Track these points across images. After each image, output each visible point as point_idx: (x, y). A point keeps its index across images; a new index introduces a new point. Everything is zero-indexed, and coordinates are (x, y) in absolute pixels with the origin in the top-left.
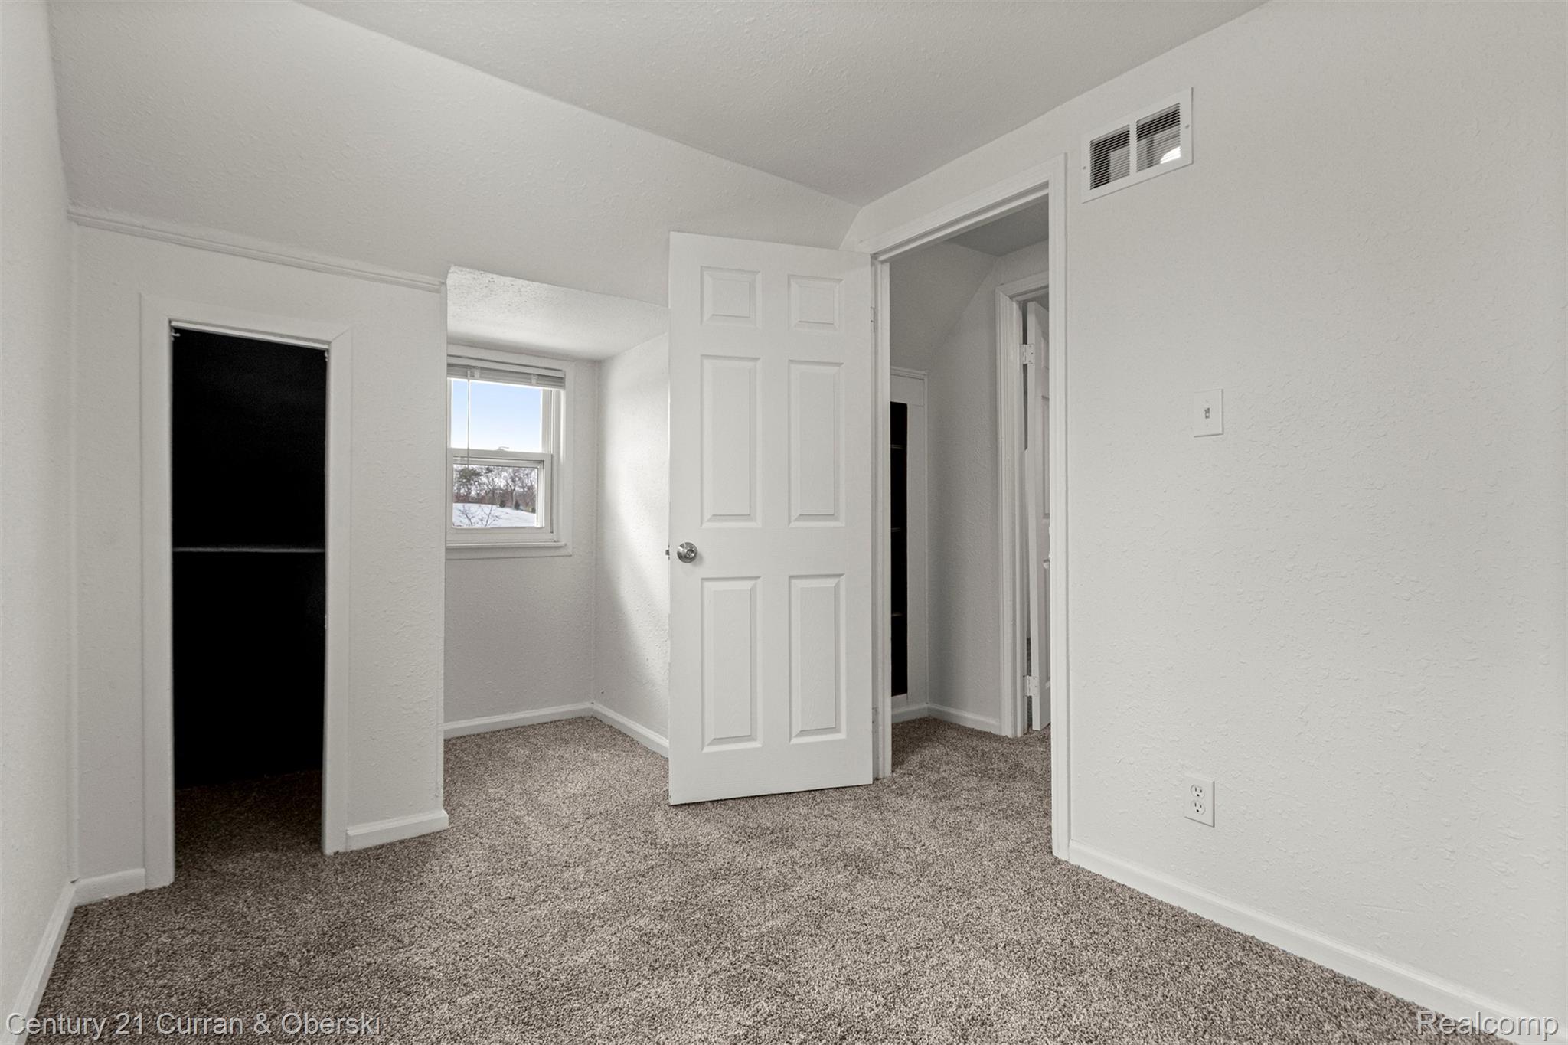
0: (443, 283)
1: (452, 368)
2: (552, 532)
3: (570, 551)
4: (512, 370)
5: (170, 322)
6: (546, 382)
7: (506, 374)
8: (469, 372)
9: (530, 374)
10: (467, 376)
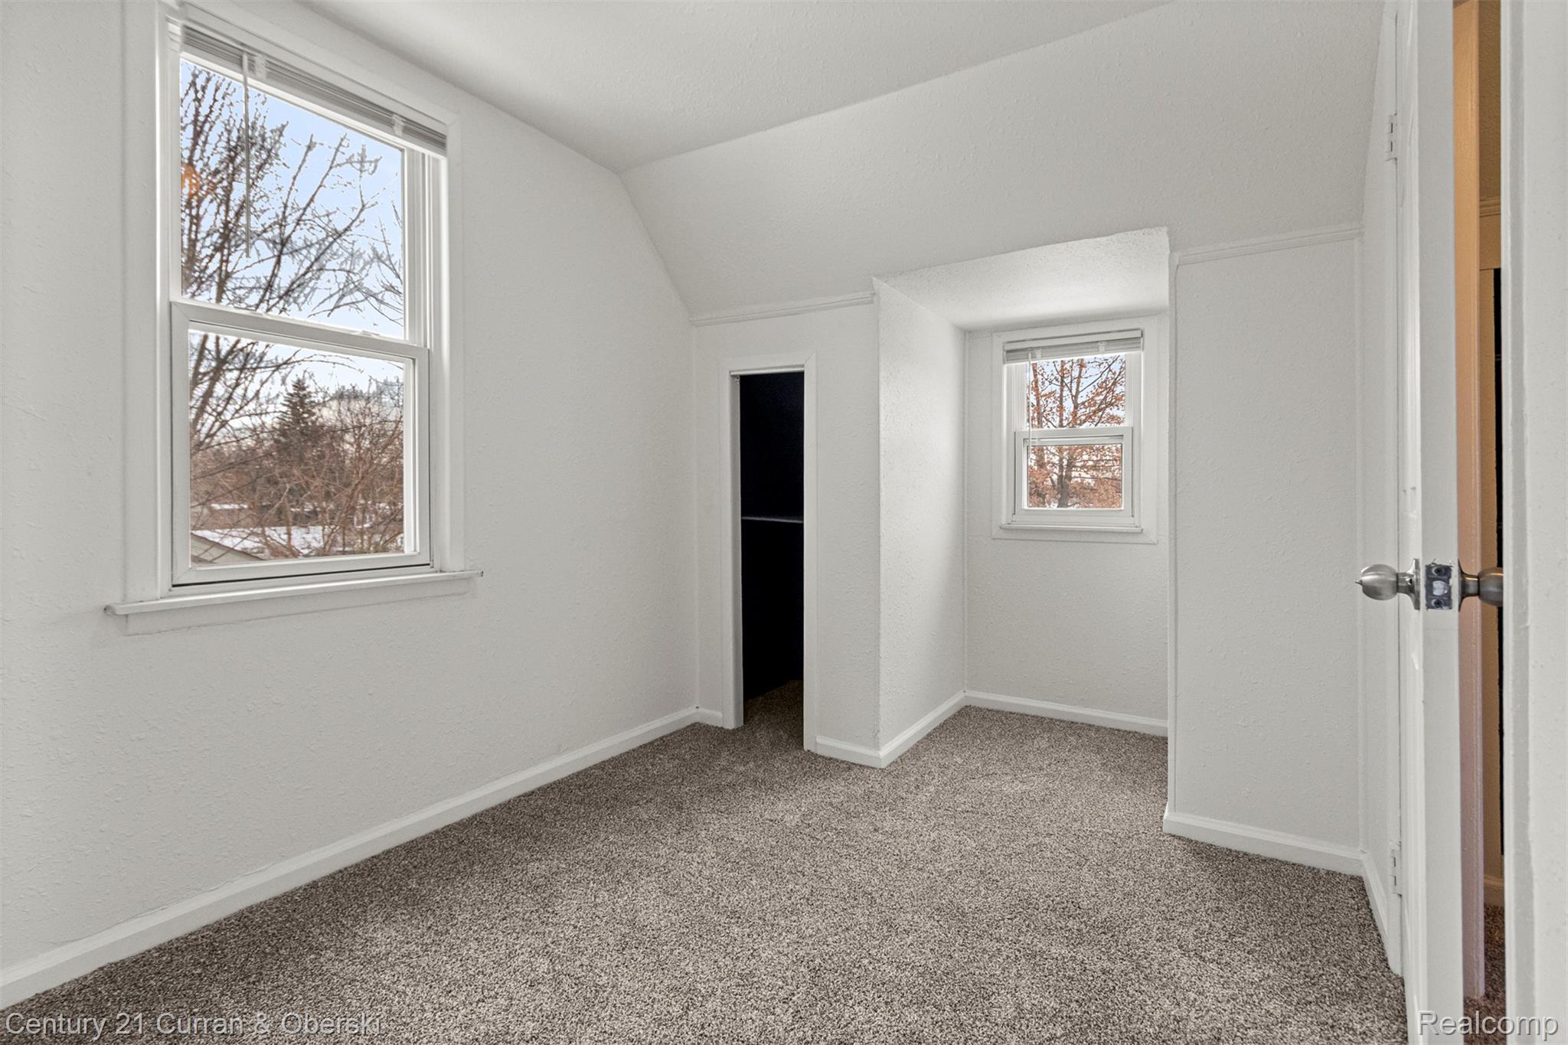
0: (874, 294)
1: (1011, 354)
2: (1133, 516)
3: (1153, 538)
4: (1066, 343)
5: (730, 372)
6: (1121, 347)
7: (1069, 348)
8: (1030, 355)
9: (1098, 342)
10: (1027, 358)
